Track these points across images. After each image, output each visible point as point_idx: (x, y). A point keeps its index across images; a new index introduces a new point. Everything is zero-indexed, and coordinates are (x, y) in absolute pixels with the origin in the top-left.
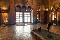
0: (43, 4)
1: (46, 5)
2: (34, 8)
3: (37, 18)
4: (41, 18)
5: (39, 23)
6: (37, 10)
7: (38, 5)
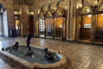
0: (25, 3)
1: (31, 5)
2: (8, 7)
3: (17, 28)
4: (23, 28)
5: (20, 36)
6: (16, 13)
7: (16, 4)
